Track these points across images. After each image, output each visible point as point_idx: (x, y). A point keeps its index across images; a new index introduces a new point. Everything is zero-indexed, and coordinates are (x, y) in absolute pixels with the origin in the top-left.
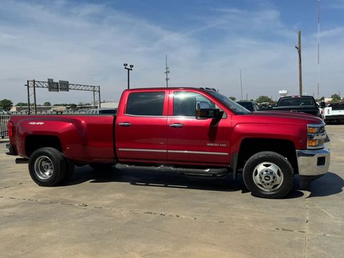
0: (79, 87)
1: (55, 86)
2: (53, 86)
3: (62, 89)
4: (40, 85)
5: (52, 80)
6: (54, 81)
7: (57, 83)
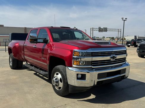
0: (112, 30)
1: (101, 30)
2: (100, 30)
3: (104, 31)
4: (95, 30)
5: (100, 27)
6: (101, 28)
7: (102, 29)
